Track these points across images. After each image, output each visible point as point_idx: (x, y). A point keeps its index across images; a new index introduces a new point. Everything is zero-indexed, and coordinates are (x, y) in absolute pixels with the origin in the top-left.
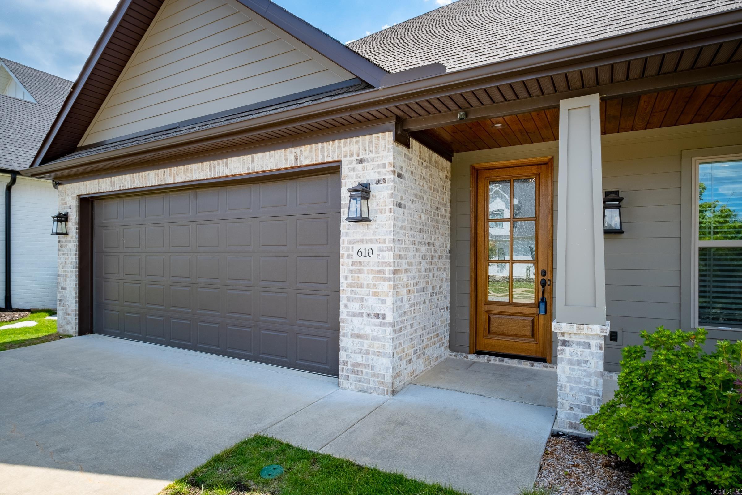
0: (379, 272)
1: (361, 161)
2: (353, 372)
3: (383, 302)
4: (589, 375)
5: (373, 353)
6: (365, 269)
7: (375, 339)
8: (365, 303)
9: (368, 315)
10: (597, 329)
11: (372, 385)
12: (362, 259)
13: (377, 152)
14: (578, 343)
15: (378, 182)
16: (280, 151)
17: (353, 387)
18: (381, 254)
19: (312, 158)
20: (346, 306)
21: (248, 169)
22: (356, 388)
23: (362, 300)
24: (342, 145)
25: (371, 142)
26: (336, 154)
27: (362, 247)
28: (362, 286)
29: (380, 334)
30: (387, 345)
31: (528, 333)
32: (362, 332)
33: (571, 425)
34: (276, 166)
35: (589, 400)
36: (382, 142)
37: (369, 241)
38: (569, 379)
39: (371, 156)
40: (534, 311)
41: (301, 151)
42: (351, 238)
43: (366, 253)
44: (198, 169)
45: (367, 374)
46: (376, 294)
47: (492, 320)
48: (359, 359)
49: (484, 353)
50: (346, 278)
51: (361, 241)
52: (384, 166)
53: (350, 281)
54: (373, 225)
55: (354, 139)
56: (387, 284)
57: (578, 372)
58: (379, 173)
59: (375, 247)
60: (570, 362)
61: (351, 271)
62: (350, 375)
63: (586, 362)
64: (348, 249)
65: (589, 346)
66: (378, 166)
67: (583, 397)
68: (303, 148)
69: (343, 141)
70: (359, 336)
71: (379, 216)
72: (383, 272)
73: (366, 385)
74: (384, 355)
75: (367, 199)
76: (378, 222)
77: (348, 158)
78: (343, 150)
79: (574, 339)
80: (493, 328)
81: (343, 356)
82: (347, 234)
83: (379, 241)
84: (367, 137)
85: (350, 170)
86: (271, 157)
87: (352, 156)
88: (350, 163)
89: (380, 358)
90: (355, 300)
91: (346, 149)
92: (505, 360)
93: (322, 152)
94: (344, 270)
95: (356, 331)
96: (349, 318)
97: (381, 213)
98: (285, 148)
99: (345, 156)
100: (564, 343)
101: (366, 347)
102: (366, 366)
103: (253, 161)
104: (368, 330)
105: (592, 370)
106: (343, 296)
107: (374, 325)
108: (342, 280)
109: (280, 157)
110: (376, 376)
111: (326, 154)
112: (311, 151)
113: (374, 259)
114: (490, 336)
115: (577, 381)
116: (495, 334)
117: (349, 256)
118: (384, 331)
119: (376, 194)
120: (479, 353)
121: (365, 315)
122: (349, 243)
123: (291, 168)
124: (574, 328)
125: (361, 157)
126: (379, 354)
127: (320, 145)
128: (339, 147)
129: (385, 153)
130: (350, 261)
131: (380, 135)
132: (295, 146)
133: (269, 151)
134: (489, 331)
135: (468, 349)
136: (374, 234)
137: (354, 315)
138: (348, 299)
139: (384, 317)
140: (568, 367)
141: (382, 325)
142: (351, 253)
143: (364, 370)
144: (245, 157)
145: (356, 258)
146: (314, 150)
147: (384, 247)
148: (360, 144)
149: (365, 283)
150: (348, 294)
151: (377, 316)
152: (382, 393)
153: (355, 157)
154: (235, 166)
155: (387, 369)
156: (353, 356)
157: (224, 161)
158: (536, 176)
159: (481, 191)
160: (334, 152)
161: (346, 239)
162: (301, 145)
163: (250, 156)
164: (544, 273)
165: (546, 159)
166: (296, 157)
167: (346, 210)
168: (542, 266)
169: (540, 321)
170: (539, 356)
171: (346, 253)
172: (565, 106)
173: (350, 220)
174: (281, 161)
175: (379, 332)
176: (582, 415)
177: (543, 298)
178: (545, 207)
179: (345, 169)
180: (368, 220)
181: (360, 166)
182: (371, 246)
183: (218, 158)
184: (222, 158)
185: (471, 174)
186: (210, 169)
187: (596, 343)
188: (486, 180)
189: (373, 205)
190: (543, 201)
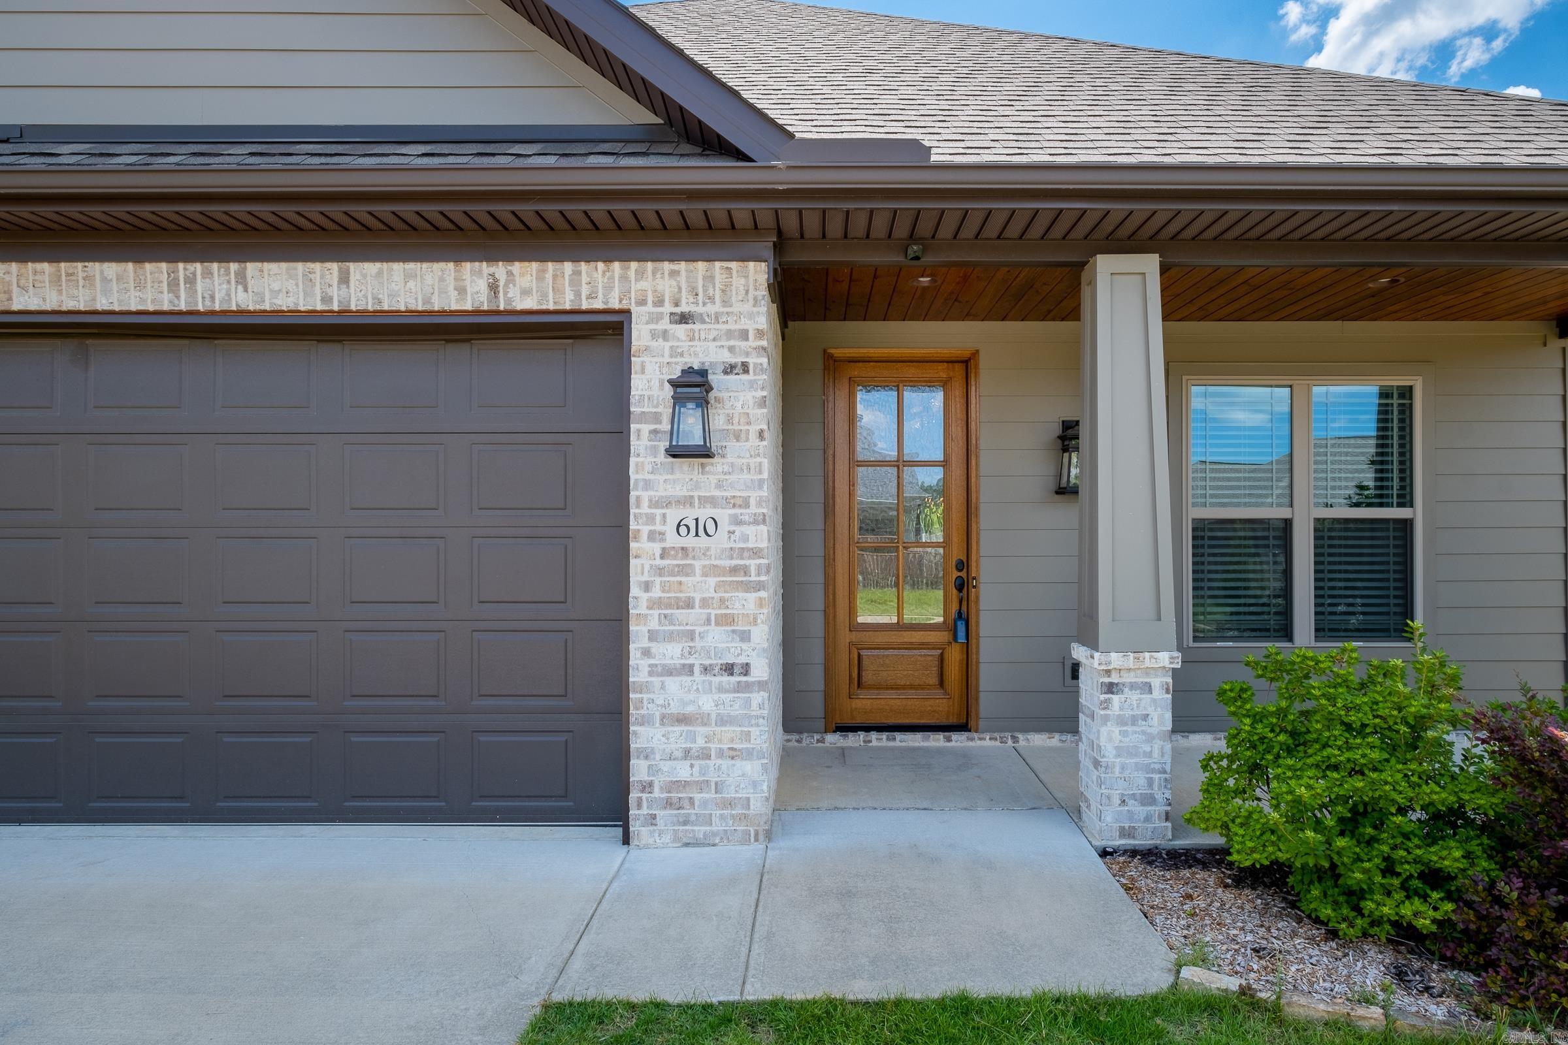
0: (734, 570)
1: (684, 318)
2: (669, 804)
3: (745, 637)
4: (1150, 739)
5: (721, 754)
6: (698, 564)
7: (722, 721)
8: (698, 644)
9: (706, 670)
10: (1163, 658)
11: (717, 827)
12: (690, 541)
13: (726, 303)
14: (1133, 686)
15: (729, 369)
16: (442, 265)
17: (667, 838)
18: (739, 530)
19: (544, 296)
20: (646, 653)
21: (326, 299)
22: (676, 839)
23: (691, 636)
24: (632, 274)
25: (709, 278)
26: (616, 293)
27: (689, 514)
28: (689, 604)
29: (737, 710)
30: (755, 731)
31: (934, 680)
32: (690, 709)
33: (1123, 833)
34: (427, 301)
35: (1150, 782)
36: (738, 282)
37: (711, 501)
38: (1120, 751)
39: (711, 309)
40: (943, 636)
41: (510, 274)
42: (661, 491)
43: (699, 529)
44: (119, 278)
45: (705, 803)
46: (726, 620)
47: (865, 662)
48: (683, 771)
49: (854, 729)
50: (647, 586)
51: (688, 501)
52: (744, 335)
53: (656, 593)
54: (717, 465)
55: (667, 266)
56: (752, 596)
57: (1133, 737)
58: (731, 349)
59: (723, 515)
60: (1121, 721)
61: (660, 571)
62: (660, 813)
63: (1145, 717)
64: (651, 519)
65: (1148, 688)
66: (729, 334)
67: (1141, 779)
68: (517, 267)
69: (634, 265)
70: (682, 720)
71: (732, 445)
72: (745, 570)
73: (700, 830)
74: (748, 755)
75: (703, 403)
76: (730, 459)
77: (649, 307)
78: (636, 286)
79: (1128, 678)
80: (868, 677)
81: (639, 770)
82: (647, 485)
83: (731, 503)
84: (701, 266)
85: (654, 335)
86: (408, 277)
87: (659, 302)
88: (655, 318)
89: (738, 763)
90: (670, 637)
91: (643, 285)
92: (899, 736)
93: (575, 283)
94: (639, 570)
95: (675, 709)
96: (656, 680)
97: (738, 438)
98: (458, 260)
99: (642, 302)
100: (1111, 688)
101: (701, 742)
102: (702, 786)
103: (344, 279)
104: (707, 704)
105: (1154, 731)
106: (638, 631)
107: (721, 689)
108: (634, 591)
109: (442, 280)
110: (729, 804)
111: (585, 291)
112: (540, 278)
113: (720, 541)
114: (863, 694)
115: (1131, 752)
116: (868, 688)
117: (652, 536)
118: (748, 703)
119: (724, 395)
120: (845, 729)
121: (697, 670)
122: (654, 504)
123: (477, 312)
124: (1129, 660)
125: (684, 308)
126: (734, 754)
127: (568, 267)
128: (624, 278)
129: (747, 307)
130: (657, 548)
131: (734, 265)
132: (491, 259)
133: (405, 260)
134: (860, 684)
135: (821, 724)
136: (719, 486)
137: (669, 671)
138: (653, 636)
139: (746, 669)
140: (1116, 730)
141: (739, 688)
142: (658, 527)
143: (698, 797)
144: (317, 266)
145: (672, 540)
146: (549, 276)
147: (746, 514)
148: (683, 279)
149: (698, 597)
150: (654, 624)
151: (729, 669)
152: (745, 840)
153: (668, 308)
154: (276, 286)
155: (755, 784)
156: (666, 766)
157: (234, 267)
158: (945, 384)
159: (842, 404)
160: (609, 288)
161: (645, 496)
162: (510, 259)
163: (334, 266)
164: (961, 565)
165: (967, 354)
166: (494, 288)
167: (646, 428)
168: (958, 553)
169: (954, 655)
170: (953, 720)
171: (645, 530)
172: (1105, 265)
173: (676, 453)
174: (443, 292)
175: (734, 704)
176: (1141, 811)
177: (960, 613)
178: (962, 443)
179: (640, 333)
180: (703, 453)
181: (681, 330)
182: (710, 511)
183: (204, 256)
184: (224, 259)
185: (826, 368)
186: (173, 286)
187: (1161, 683)
188: (853, 383)
189: (718, 421)
190: (958, 431)
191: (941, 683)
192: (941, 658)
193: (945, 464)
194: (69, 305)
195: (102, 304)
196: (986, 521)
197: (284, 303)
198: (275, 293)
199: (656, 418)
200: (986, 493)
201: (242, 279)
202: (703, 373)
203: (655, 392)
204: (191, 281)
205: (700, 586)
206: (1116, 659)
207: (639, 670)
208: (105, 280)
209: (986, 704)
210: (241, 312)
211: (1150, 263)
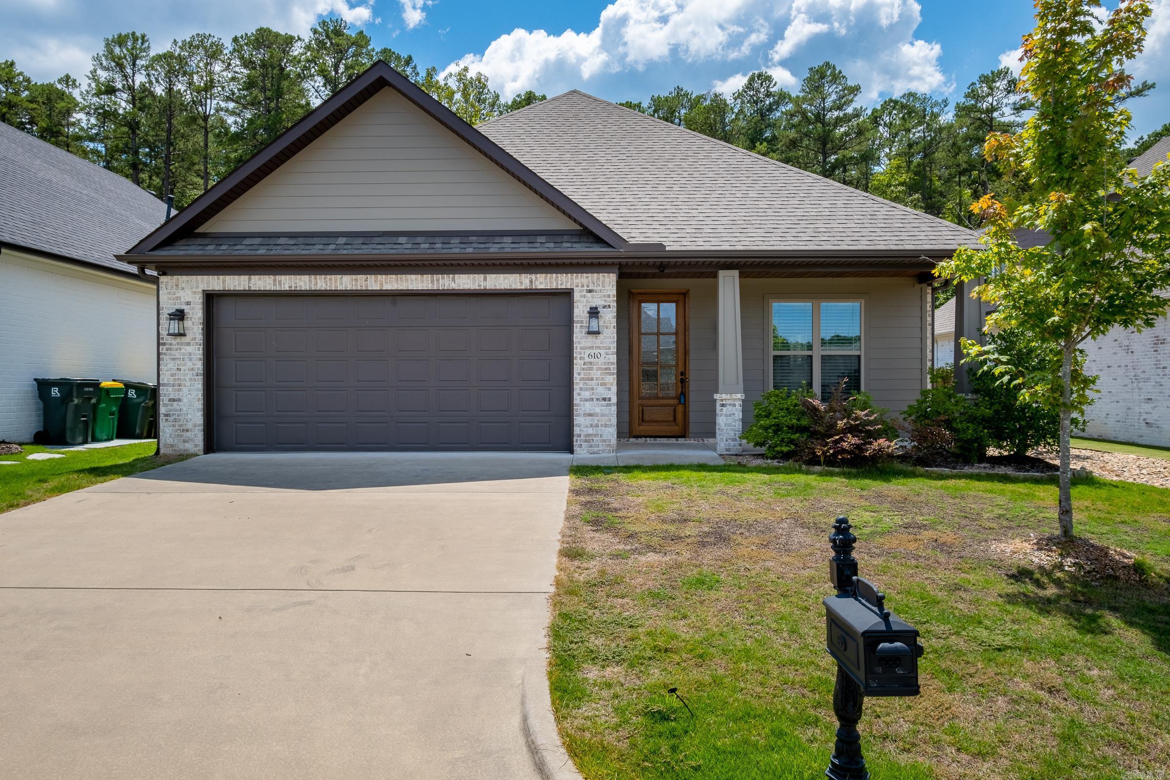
0: (606, 369)
1: (590, 291)
2: (586, 441)
3: (609, 389)
4: (735, 421)
5: (602, 426)
6: (595, 367)
7: (602, 415)
8: (595, 391)
9: (597, 399)
10: (739, 396)
11: (601, 448)
12: (592, 360)
13: (603, 286)
14: (730, 405)
15: (604, 307)
16: (515, 275)
17: (585, 451)
18: (607, 356)
19: (547, 284)
20: (579, 394)
22: (588, 452)
23: (593, 389)
24: (574, 277)
25: (598, 279)
26: (569, 283)
27: (592, 352)
28: (592, 379)
29: (607, 412)
30: (612, 419)
31: (672, 419)
32: (592, 412)
33: (727, 450)
34: (511, 286)
35: (735, 434)
36: (607, 280)
37: (599, 348)
38: (726, 425)
39: (599, 288)
40: (675, 402)
41: (536, 277)
42: (583, 345)
43: (595, 356)
44: (416, 279)
45: (597, 441)
46: (603, 384)
47: (645, 412)
48: (590, 431)
49: (641, 437)
50: (579, 374)
51: (592, 348)
52: (609, 296)
53: (582, 376)
54: (601, 336)
55: (585, 275)
56: (610, 377)
57: (730, 420)
58: (605, 301)
59: (603, 352)
60: (726, 415)
61: (583, 369)
62: (583, 444)
63: (734, 414)
64: (580, 353)
65: (734, 405)
66: (604, 296)
67: (732, 433)
68: (538, 275)
69: (575, 275)
70: (590, 415)
71: (605, 330)
72: (610, 369)
73: (596, 449)
74: (611, 426)
75: (597, 318)
76: (605, 335)
77: (580, 288)
78: (575, 281)
79: (728, 402)
80: (646, 417)
81: (577, 431)
82: (579, 343)
83: (604, 348)
84: (596, 275)
85: (581, 297)
86: (505, 278)
87: (583, 286)
88: (581, 291)
89: (607, 428)
90: (586, 390)
91: (577, 281)
92: (658, 439)
93: (557, 280)
94: (577, 369)
95: (588, 412)
96: (582, 403)
97: (607, 328)
98: (520, 273)
99: (577, 286)
100: (723, 405)
101: (596, 422)
102: (596, 435)
103: (485, 279)
104: (598, 410)
105: (736, 419)
106: (576, 388)
107: (602, 406)
108: (575, 375)
109: (515, 279)
110: (604, 441)
111: (559, 283)
112: (546, 279)
113: (602, 360)
114: (644, 424)
115: (729, 425)
116: (646, 422)
117: (581, 358)
118: (610, 409)
119: (603, 315)
120: (637, 437)
121: (595, 399)
122: (582, 348)
123: (526, 289)
124: (728, 396)
125: (590, 288)
126: (606, 426)
127: (554, 275)
128: (572, 279)
129: (610, 288)
130: (582, 362)
131: (606, 274)
132: (531, 273)
133: (504, 273)
134: (643, 420)
135: (628, 435)
136: (601, 343)
137: (586, 400)
138: (581, 389)
139: (610, 399)
140: (725, 418)
141: (608, 405)
142: (583, 356)
143: (595, 439)
144: (477, 276)
145: (587, 360)
146: (548, 278)
147: (610, 352)
148: (590, 279)
149: (595, 377)
150: (581, 386)
151: (604, 399)
152: (609, 452)
153: (585, 288)
154: (464, 282)
155: (611, 435)
156: (585, 429)
157: (451, 276)
158: (676, 302)
159: (635, 311)
160: (567, 282)
161: (579, 346)
162: (536, 273)
163: (482, 276)
164: (682, 374)
165: (684, 291)
166: (531, 282)
167: (578, 325)
168: (681, 369)
169: (680, 409)
170: (679, 434)
171: (579, 357)
172: (722, 273)
173: (589, 333)
174: (516, 283)
175: (606, 410)
176: (732, 443)
177: (682, 392)
178: (683, 326)
179: (577, 296)
180: (598, 333)
181: (589, 295)
182: (599, 351)
183: (442, 273)
184: (448, 273)
185: (629, 297)
186: (432, 282)
187: (738, 403)
188: (640, 302)
189: (601, 323)
190: (681, 321)
191: (675, 420)
192: (675, 409)
193: (676, 334)
194: (401, 288)
195: (410, 288)
196: (692, 355)
197: (466, 287)
198: (464, 284)
199: (582, 322)
200: (692, 345)
201: (453, 279)
202: (596, 308)
203: (581, 314)
204: (438, 280)
205: (596, 374)
206: (724, 396)
207: (577, 399)
208: (412, 280)
209: (692, 428)
210: (453, 289)
211: (736, 273)
